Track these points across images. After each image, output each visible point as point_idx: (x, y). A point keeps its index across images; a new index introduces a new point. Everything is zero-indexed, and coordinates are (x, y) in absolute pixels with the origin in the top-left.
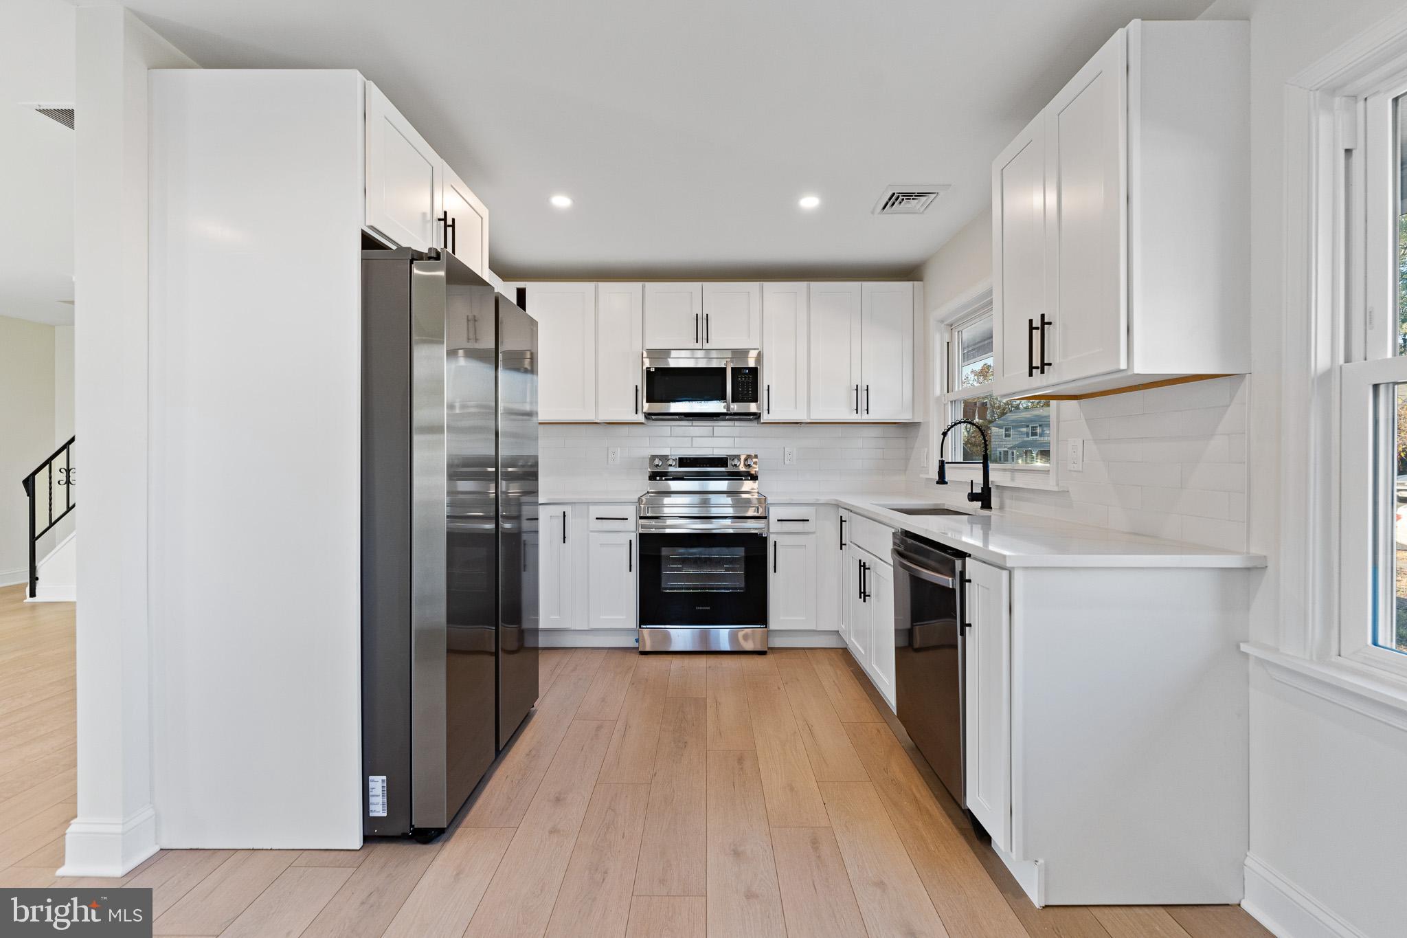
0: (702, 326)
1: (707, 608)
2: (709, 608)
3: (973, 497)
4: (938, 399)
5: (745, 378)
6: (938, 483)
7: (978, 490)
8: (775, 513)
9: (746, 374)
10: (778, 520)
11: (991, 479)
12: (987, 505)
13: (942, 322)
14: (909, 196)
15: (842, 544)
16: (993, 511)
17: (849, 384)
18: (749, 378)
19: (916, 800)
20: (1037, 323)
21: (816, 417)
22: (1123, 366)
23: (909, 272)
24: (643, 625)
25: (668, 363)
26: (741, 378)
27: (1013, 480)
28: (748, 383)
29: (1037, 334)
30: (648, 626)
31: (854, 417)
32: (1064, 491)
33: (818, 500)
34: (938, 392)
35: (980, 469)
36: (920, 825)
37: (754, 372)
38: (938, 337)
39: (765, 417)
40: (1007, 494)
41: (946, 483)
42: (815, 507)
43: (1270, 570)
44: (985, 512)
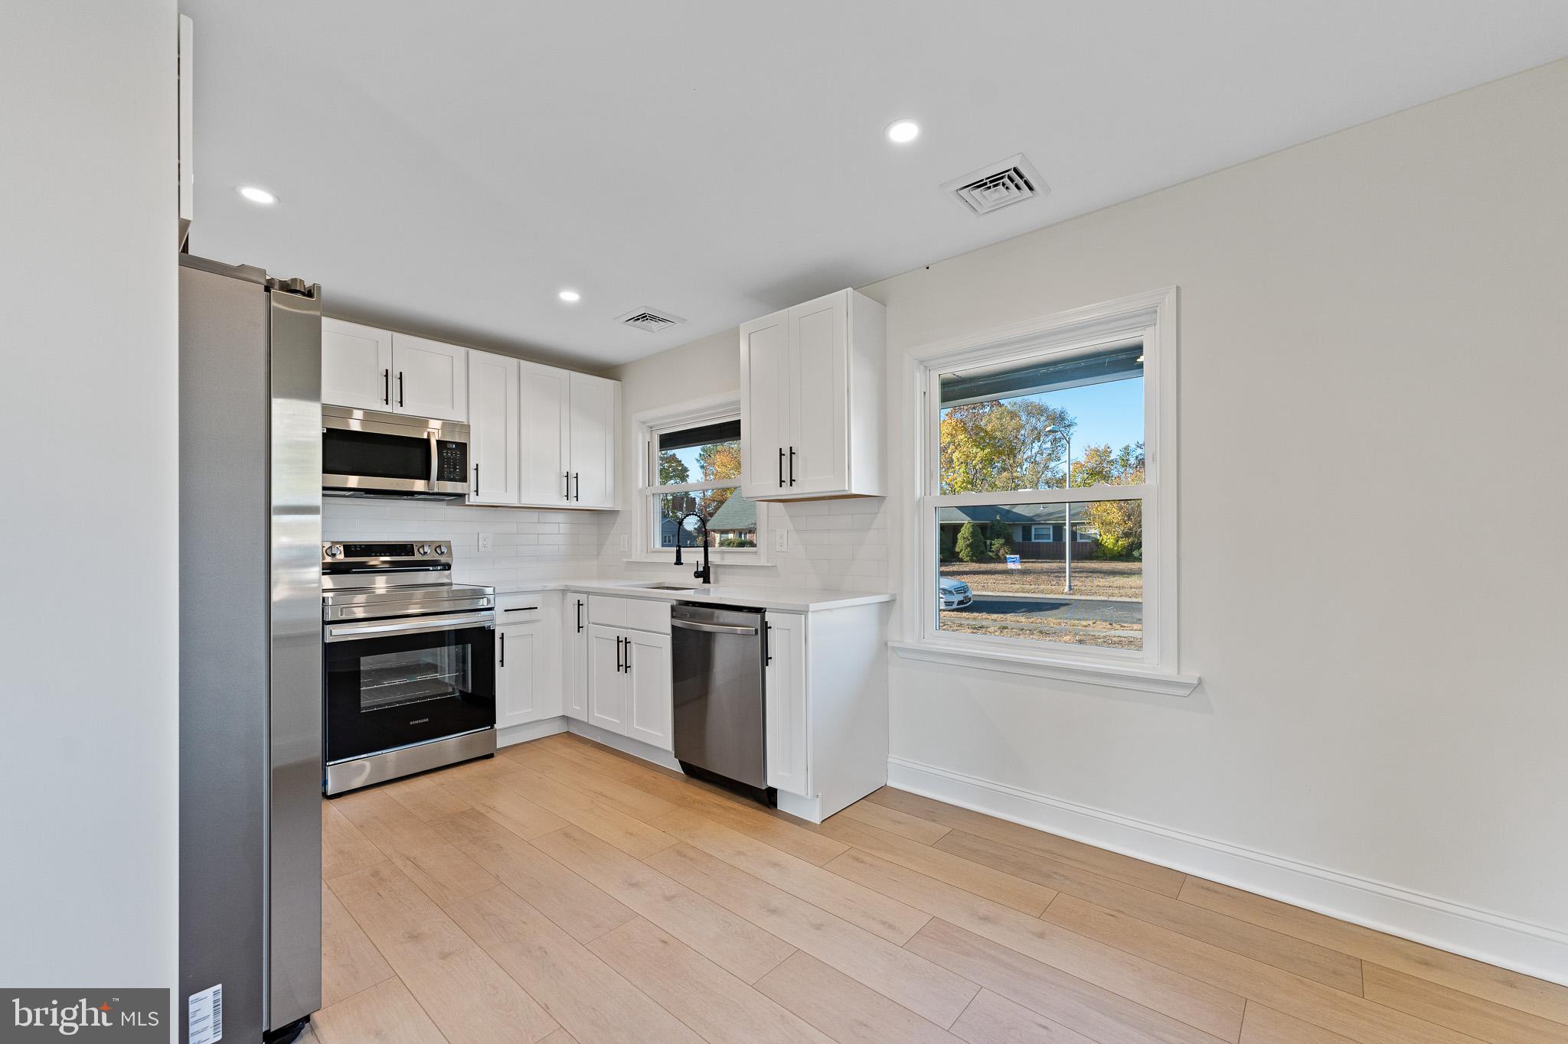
0: (392, 383)
1: (425, 720)
2: (427, 720)
3: (697, 575)
4: (640, 491)
5: (452, 454)
6: (675, 564)
7: (701, 569)
8: (500, 604)
9: (452, 449)
10: (505, 611)
11: (709, 560)
12: (707, 581)
13: (644, 423)
14: (653, 318)
15: (579, 627)
16: (712, 585)
17: (559, 470)
18: (456, 454)
19: (719, 805)
20: (786, 451)
21: (526, 501)
22: (847, 489)
23: (605, 370)
24: (329, 761)
25: (348, 424)
26: (447, 454)
27: (723, 559)
28: (455, 459)
29: (786, 460)
30: (336, 762)
31: (564, 504)
32: (773, 566)
33: (545, 587)
34: (640, 485)
35: (700, 552)
36: (733, 816)
37: (463, 447)
38: (640, 436)
39: (473, 499)
40: (719, 570)
41: (682, 564)
42: (541, 595)
43: (898, 601)
44: (706, 585)
